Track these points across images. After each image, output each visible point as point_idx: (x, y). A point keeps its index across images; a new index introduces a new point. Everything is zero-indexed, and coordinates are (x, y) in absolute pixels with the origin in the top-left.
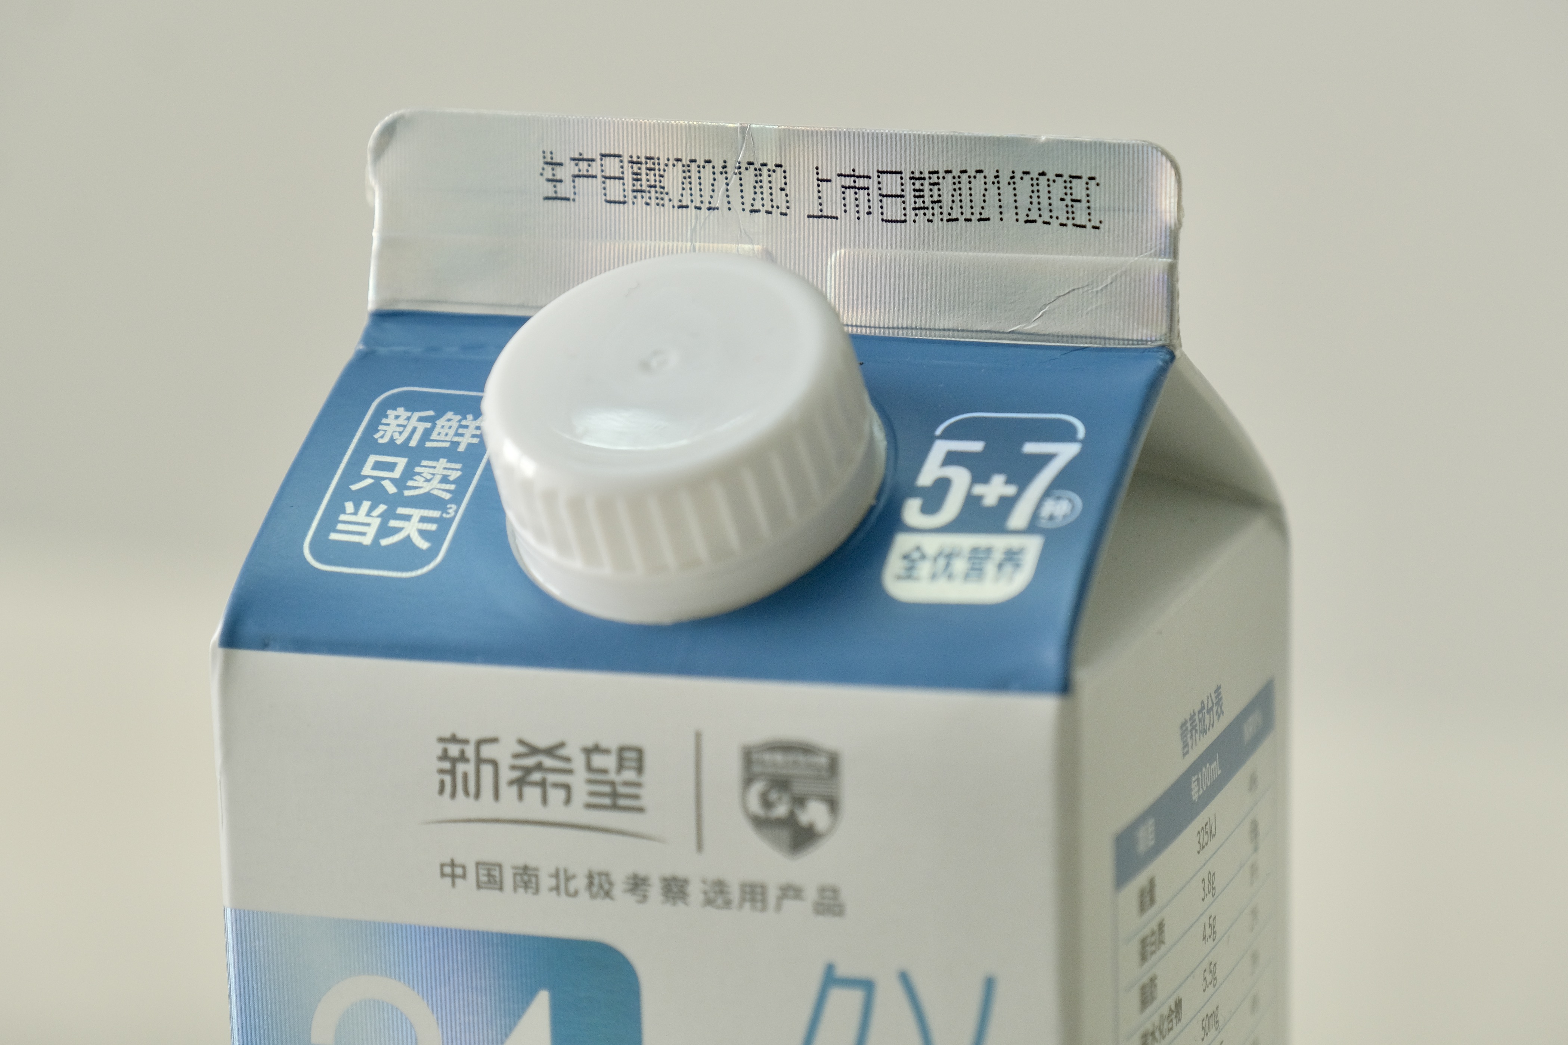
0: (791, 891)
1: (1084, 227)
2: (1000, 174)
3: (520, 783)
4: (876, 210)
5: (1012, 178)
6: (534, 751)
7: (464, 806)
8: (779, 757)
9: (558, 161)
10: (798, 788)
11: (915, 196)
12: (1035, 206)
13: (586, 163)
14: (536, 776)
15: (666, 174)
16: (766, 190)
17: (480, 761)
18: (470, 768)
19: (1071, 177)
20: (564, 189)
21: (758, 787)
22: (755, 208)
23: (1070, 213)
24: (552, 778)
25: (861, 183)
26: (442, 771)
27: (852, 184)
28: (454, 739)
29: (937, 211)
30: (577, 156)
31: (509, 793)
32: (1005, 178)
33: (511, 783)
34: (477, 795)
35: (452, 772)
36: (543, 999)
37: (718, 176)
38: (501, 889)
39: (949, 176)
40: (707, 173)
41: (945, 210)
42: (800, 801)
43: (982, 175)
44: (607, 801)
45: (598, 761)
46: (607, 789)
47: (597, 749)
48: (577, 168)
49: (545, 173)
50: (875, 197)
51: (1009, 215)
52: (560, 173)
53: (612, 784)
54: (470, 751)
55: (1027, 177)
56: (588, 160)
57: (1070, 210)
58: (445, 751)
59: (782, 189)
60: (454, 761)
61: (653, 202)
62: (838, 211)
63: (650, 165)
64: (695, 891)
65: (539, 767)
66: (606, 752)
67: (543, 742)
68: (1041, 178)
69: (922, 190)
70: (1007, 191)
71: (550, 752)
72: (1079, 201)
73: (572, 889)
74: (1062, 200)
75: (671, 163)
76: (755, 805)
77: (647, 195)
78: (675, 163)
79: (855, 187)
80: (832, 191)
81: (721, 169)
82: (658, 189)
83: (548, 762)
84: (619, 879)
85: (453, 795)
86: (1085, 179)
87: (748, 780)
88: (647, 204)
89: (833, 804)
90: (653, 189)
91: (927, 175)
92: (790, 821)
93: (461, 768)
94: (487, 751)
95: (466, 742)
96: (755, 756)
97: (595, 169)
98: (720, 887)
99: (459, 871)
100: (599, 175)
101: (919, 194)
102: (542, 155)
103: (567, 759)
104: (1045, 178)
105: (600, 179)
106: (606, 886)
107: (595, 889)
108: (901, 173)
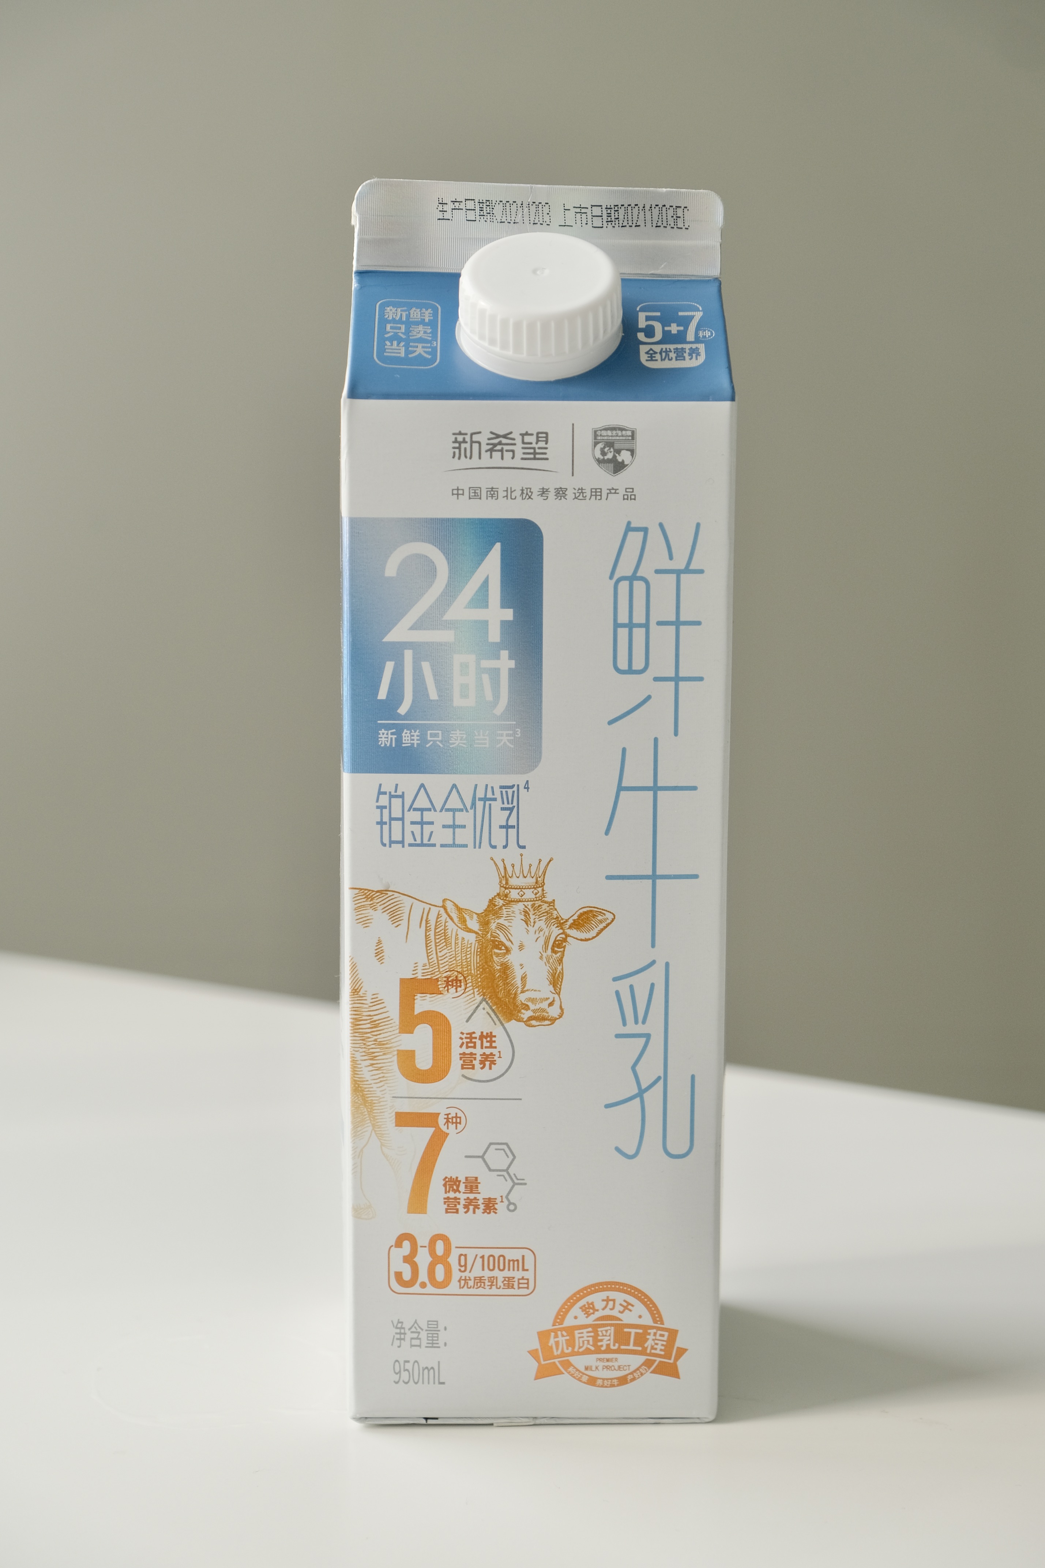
0: (613, 491)
1: (682, 228)
3: (491, 451)
4: (590, 223)
5: (651, 207)
6: (498, 436)
7: (465, 462)
8: (609, 433)
9: (445, 202)
10: (617, 446)
11: (607, 216)
12: (660, 220)
13: (458, 203)
14: (499, 447)
15: (495, 208)
17: (472, 442)
18: (468, 446)
19: (676, 207)
21: (600, 446)
22: (535, 222)
23: (676, 222)
24: (506, 448)
25: (583, 210)
26: (454, 448)
27: (580, 211)
28: (460, 433)
29: (617, 222)
30: (454, 200)
31: (485, 456)
33: (487, 451)
34: (471, 458)
35: (459, 448)
36: (498, 546)
38: (480, 498)
39: (623, 207)
41: (621, 222)
42: (618, 452)
44: (532, 456)
45: (527, 439)
46: (532, 451)
47: (527, 434)
48: (454, 205)
50: (590, 217)
51: (649, 224)
52: (445, 208)
53: (534, 448)
54: (468, 438)
55: (657, 208)
56: (459, 202)
57: (676, 221)
58: (456, 438)
59: (548, 214)
60: (460, 443)
61: (488, 221)
63: (488, 204)
64: (570, 494)
65: (500, 443)
66: (532, 435)
67: (501, 433)
69: (610, 214)
71: (505, 436)
72: (680, 217)
74: (672, 217)
75: (497, 203)
76: (598, 455)
77: (485, 217)
78: (500, 203)
79: (581, 213)
80: (571, 214)
82: (491, 214)
83: (504, 441)
84: (536, 490)
85: (459, 458)
87: (596, 444)
88: (486, 221)
89: (632, 452)
90: (489, 215)
91: (612, 207)
92: (614, 460)
93: (463, 446)
94: (475, 438)
95: (466, 434)
96: (599, 433)
98: (581, 490)
99: (461, 492)
101: (609, 215)
103: (514, 439)
105: (464, 210)
106: (530, 494)
107: (524, 495)
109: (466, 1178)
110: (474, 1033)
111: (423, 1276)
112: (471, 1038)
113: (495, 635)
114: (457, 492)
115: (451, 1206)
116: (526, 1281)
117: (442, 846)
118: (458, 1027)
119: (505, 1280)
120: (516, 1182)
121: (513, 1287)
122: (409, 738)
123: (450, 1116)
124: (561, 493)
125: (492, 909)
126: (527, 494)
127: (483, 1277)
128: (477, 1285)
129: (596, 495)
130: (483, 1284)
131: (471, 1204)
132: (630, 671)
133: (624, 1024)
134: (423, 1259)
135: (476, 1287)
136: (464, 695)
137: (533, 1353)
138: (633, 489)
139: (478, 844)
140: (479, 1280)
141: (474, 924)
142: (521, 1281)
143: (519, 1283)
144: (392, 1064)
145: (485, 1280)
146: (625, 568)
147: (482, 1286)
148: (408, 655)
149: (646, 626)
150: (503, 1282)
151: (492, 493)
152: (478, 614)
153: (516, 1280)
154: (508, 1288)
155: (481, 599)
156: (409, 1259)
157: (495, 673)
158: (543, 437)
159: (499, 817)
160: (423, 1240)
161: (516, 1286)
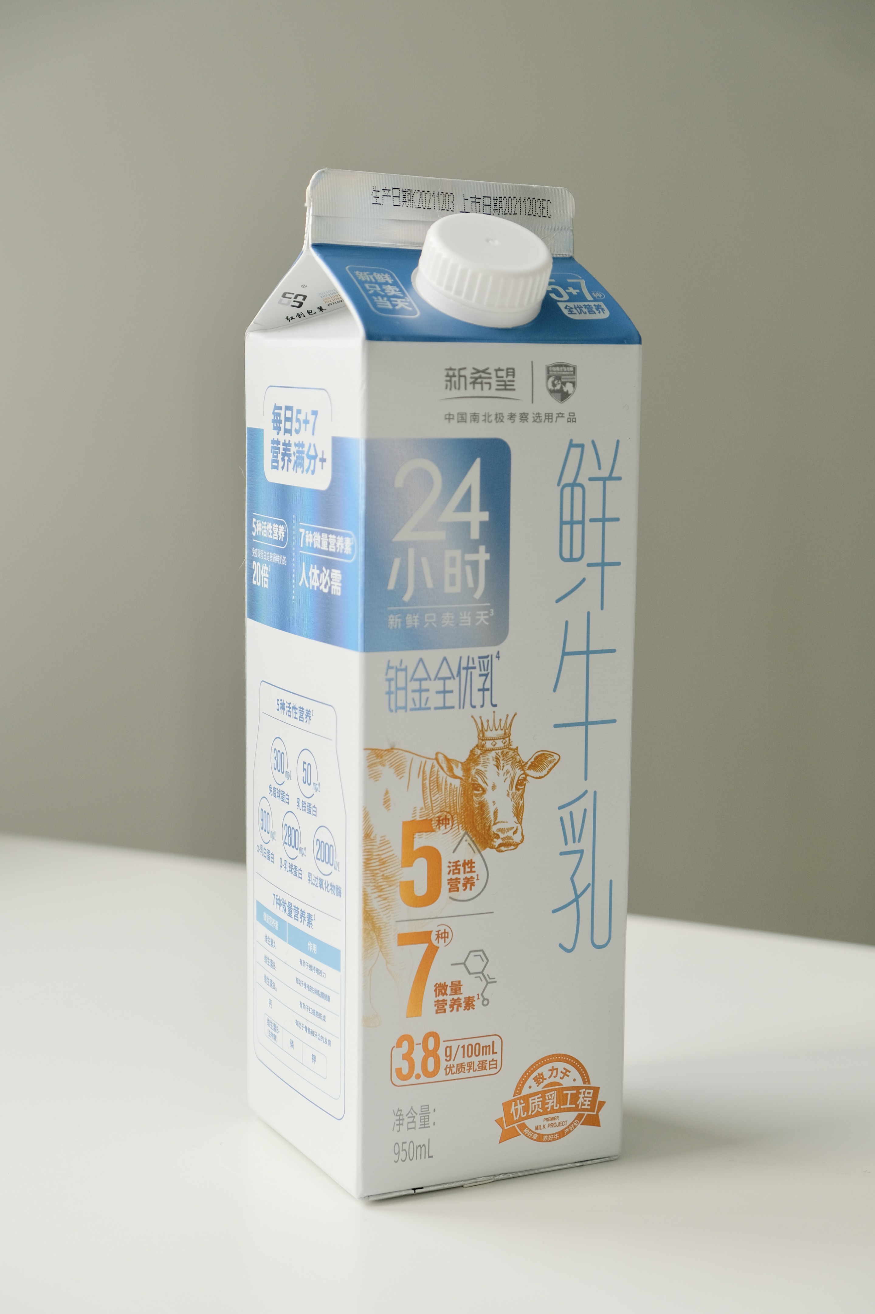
0: (560, 415)
1: (546, 217)
2: (521, 198)
3: (474, 383)
4: (482, 210)
5: (525, 200)
6: (478, 371)
7: (455, 393)
8: (558, 369)
9: (378, 190)
10: (563, 379)
11: (494, 206)
12: (531, 210)
13: (387, 191)
14: (479, 380)
15: (414, 196)
16: (447, 202)
17: (460, 376)
18: (456, 379)
19: (542, 200)
20: (379, 201)
21: (551, 379)
22: (443, 209)
23: (542, 212)
24: (485, 380)
25: (478, 200)
26: (447, 381)
27: (475, 201)
28: (451, 369)
29: (501, 211)
30: (385, 188)
31: (470, 387)
32: (522, 200)
33: (471, 383)
34: (459, 389)
35: (450, 381)
36: (478, 461)
37: (431, 197)
38: (466, 422)
39: (505, 199)
40: (428, 196)
41: (503, 211)
42: (564, 384)
43: (515, 198)
44: (503, 387)
45: (500, 373)
46: (503, 383)
47: (500, 370)
48: (384, 193)
49: (373, 194)
50: (482, 206)
51: (523, 213)
52: (378, 194)
53: (505, 381)
54: (456, 373)
55: (529, 200)
56: (388, 190)
57: (542, 211)
58: (448, 373)
59: (452, 202)
60: (451, 377)
61: (409, 206)
62: (470, 210)
63: (409, 193)
64: (530, 417)
65: (480, 377)
66: (503, 370)
67: (481, 368)
68: (533, 200)
69: (496, 203)
70: (523, 204)
71: (484, 371)
72: (545, 208)
73: (490, 421)
74: (540, 207)
75: (416, 192)
76: (550, 387)
77: (407, 203)
78: (418, 192)
79: (475, 202)
80: (468, 203)
81: (432, 195)
82: (412, 201)
83: (483, 375)
84: (506, 415)
85: (451, 389)
86: (547, 201)
87: (549, 377)
88: (407, 206)
89: (574, 384)
90: (409, 201)
91: (498, 198)
92: (561, 391)
93: (453, 379)
94: (462, 373)
95: (455, 370)
96: (550, 369)
97: (390, 193)
98: (538, 415)
99: (451, 417)
100: (392, 195)
101: (495, 205)
102: (372, 188)
103: (490, 374)
104: (535, 200)
105: (392, 197)
106: (502, 418)
107: (498, 419)
108: (490, 197)
109: (452, 983)
110: (459, 861)
111: (418, 1069)
112: (457, 866)
113: (475, 534)
114: (449, 417)
115: (440, 1007)
116: (495, 1062)
117: (436, 708)
118: (447, 858)
119: (480, 1063)
120: (490, 981)
121: (485, 1069)
122: (412, 621)
123: (440, 933)
124: (524, 417)
125: (473, 759)
126: (499, 418)
127: (464, 1063)
128: (459, 1071)
129: (549, 419)
130: (463, 1069)
131: (455, 1004)
132: (571, 559)
133: (566, 843)
134: (418, 1054)
135: (458, 1072)
136: (453, 583)
137: (499, 1122)
138: (574, 413)
139: (462, 706)
140: (461, 1067)
141: (459, 772)
142: (491, 1063)
143: (490, 1065)
144: (396, 894)
145: (465, 1065)
146: (568, 478)
147: (463, 1070)
148: (411, 552)
149: (582, 522)
150: (478, 1065)
151: (475, 417)
152: (463, 517)
153: (488, 1062)
154: (482, 1070)
155: (465, 505)
156: (407, 1057)
157: (475, 565)
158: (511, 372)
159: (478, 682)
160: (418, 1039)
161: (487, 1068)
